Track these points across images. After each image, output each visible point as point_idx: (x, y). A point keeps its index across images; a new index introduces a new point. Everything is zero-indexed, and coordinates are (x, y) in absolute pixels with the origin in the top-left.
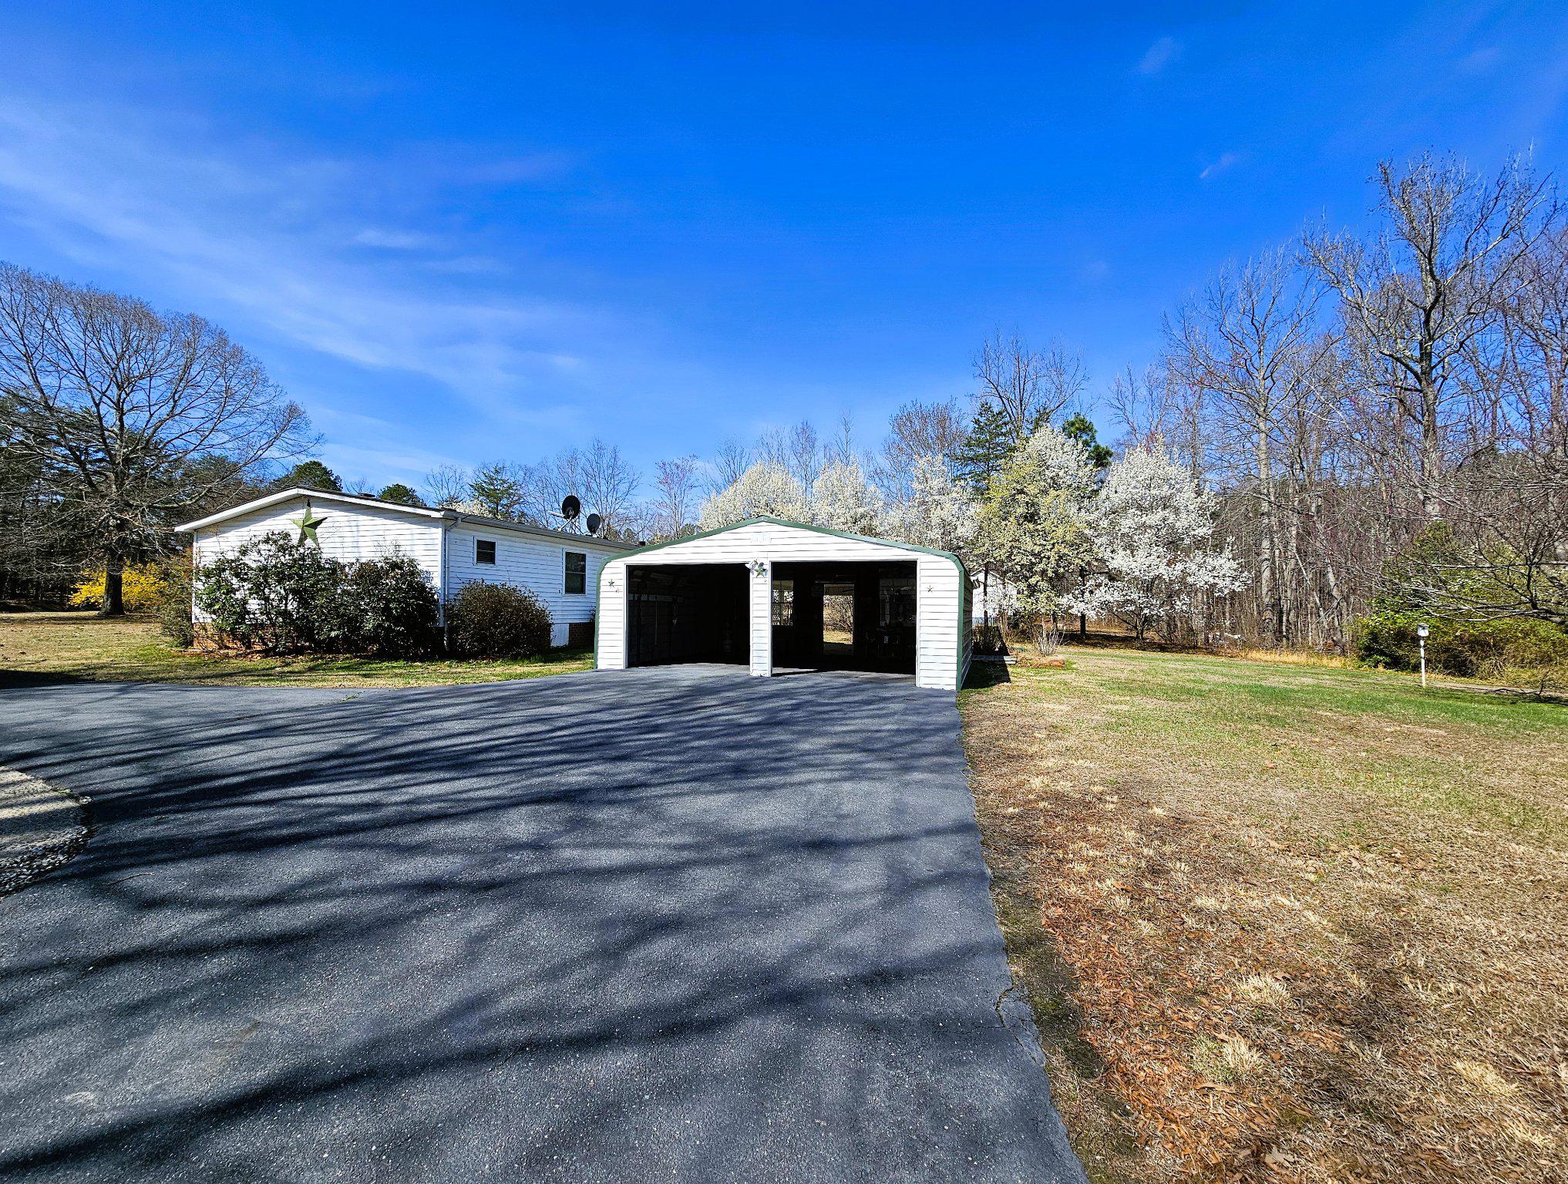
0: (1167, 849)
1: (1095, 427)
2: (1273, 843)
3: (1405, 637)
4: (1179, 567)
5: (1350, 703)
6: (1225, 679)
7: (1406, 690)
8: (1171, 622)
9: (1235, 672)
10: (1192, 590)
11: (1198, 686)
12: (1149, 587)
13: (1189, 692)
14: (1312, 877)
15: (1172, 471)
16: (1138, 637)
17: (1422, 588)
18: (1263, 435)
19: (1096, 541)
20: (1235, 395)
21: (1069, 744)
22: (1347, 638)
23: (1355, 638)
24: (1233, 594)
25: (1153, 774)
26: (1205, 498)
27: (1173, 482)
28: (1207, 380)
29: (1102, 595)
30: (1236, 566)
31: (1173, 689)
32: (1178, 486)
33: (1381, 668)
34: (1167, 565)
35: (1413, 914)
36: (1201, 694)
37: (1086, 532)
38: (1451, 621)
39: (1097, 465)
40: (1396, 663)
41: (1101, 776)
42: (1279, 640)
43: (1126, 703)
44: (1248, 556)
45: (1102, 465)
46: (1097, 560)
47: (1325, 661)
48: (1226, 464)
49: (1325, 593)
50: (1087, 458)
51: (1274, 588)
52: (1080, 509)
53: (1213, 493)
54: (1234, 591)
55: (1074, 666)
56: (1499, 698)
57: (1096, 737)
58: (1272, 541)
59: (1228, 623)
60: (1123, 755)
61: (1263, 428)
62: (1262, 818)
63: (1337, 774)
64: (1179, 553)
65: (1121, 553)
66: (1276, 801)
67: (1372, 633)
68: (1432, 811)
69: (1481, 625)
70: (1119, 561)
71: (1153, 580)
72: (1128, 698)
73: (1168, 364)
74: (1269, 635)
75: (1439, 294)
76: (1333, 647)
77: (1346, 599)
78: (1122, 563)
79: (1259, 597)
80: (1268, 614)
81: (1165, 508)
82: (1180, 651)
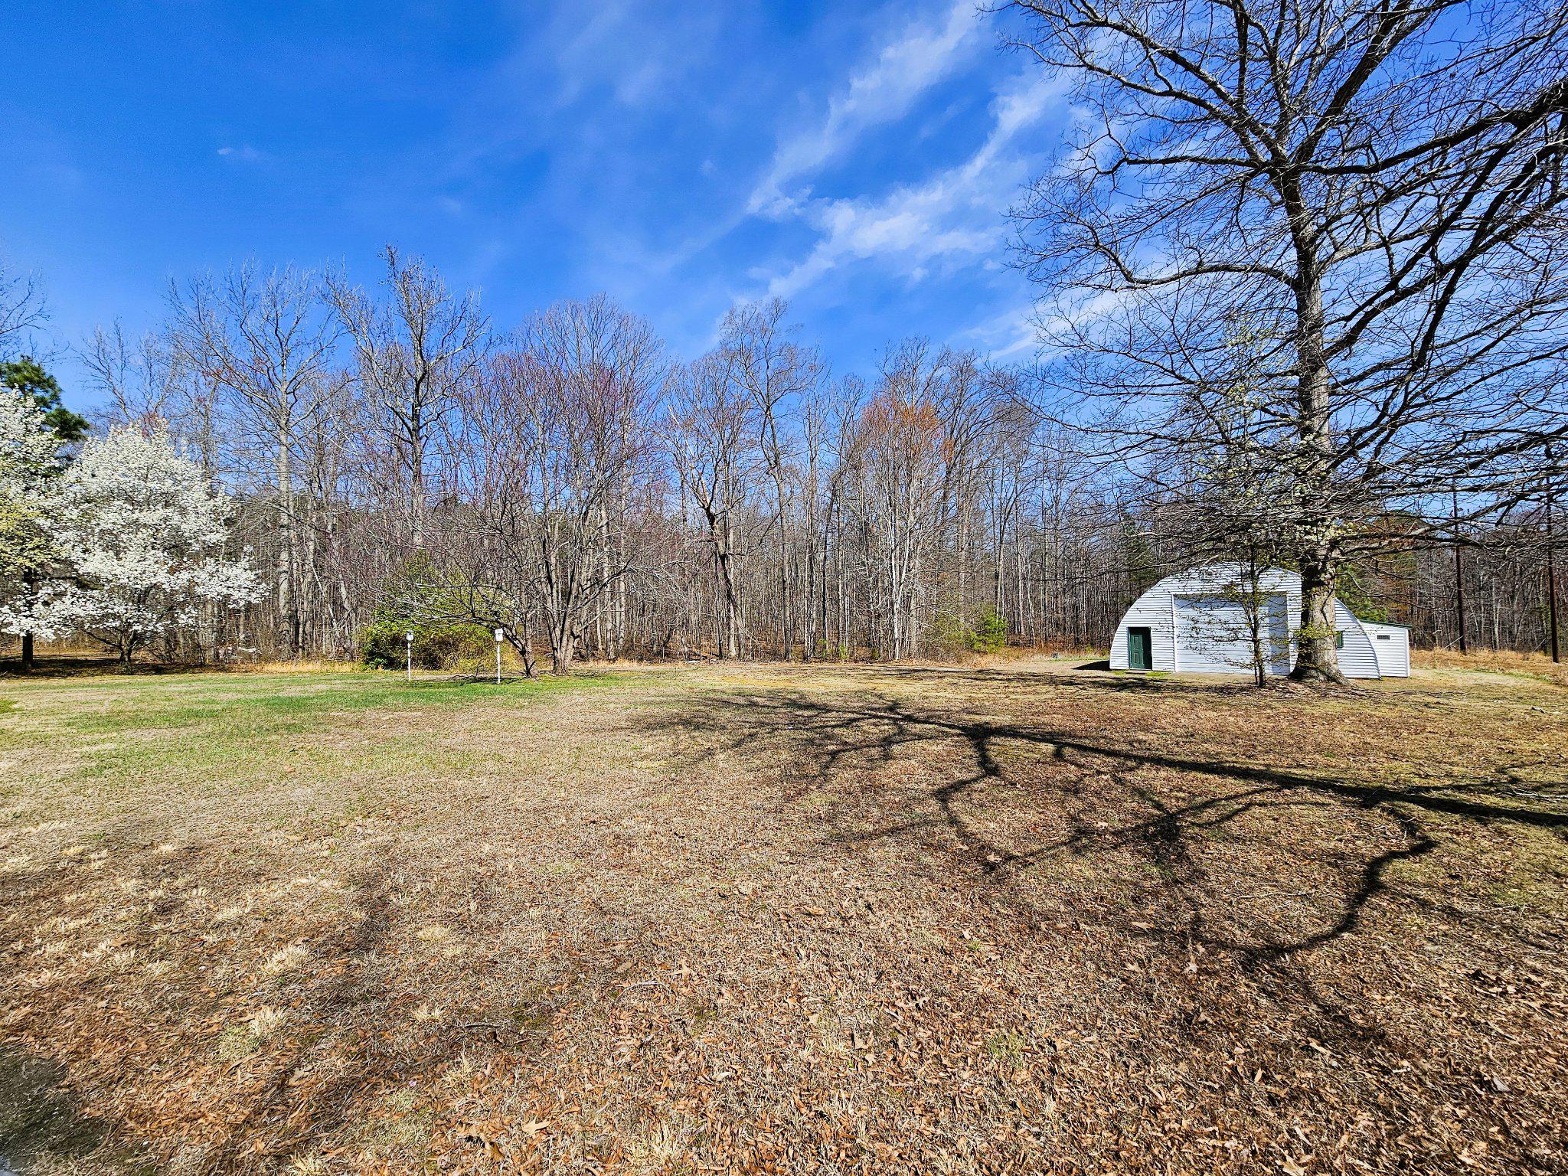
0: (180, 883)
1: (60, 384)
2: (292, 838)
3: (397, 641)
4: (185, 576)
5: (357, 701)
6: (240, 696)
7: (398, 685)
8: (171, 638)
9: (251, 687)
10: (200, 602)
11: (208, 707)
12: (142, 598)
13: (197, 714)
14: (326, 853)
15: (178, 465)
16: (122, 659)
17: (409, 602)
18: (284, 448)
19: (56, 535)
20: (256, 400)
21: (18, 809)
22: (355, 645)
23: (361, 645)
24: (249, 606)
25: (157, 812)
26: (219, 501)
27: (179, 478)
28: (225, 374)
29: (64, 607)
30: (253, 577)
31: (177, 715)
32: (185, 483)
33: (380, 669)
34: (168, 572)
35: (397, 851)
36: (213, 715)
37: (37, 521)
38: (428, 627)
39: (59, 434)
40: (392, 664)
41: (79, 833)
42: (295, 651)
43: (111, 740)
44: (265, 567)
45: (70, 437)
46: (56, 560)
47: (337, 667)
48: (244, 469)
49: (337, 603)
50: (43, 423)
51: (291, 601)
52: (27, 489)
53: (229, 498)
54: (250, 602)
55: (15, 706)
56: (456, 683)
57: (67, 790)
58: (290, 554)
59: (242, 636)
60: (112, 802)
61: (285, 442)
62: (282, 819)
63: (347, 764)
64: (185, 559)
65: (99, 553)
66: (294, 800)
67: (374, 640)
68: (412, 773)
69: (446, 630)
70: (97, 563)
71: (147, 592)
72: (115, 734)
73: (175, 340)
74: (285, 647)
75: (425, 372)
76: (344, 654)
77: (355, 610)
78: (100, 566)
79: (276, 609)
80: (285, 626)
81: (167, 505)
82: (184, 671)
